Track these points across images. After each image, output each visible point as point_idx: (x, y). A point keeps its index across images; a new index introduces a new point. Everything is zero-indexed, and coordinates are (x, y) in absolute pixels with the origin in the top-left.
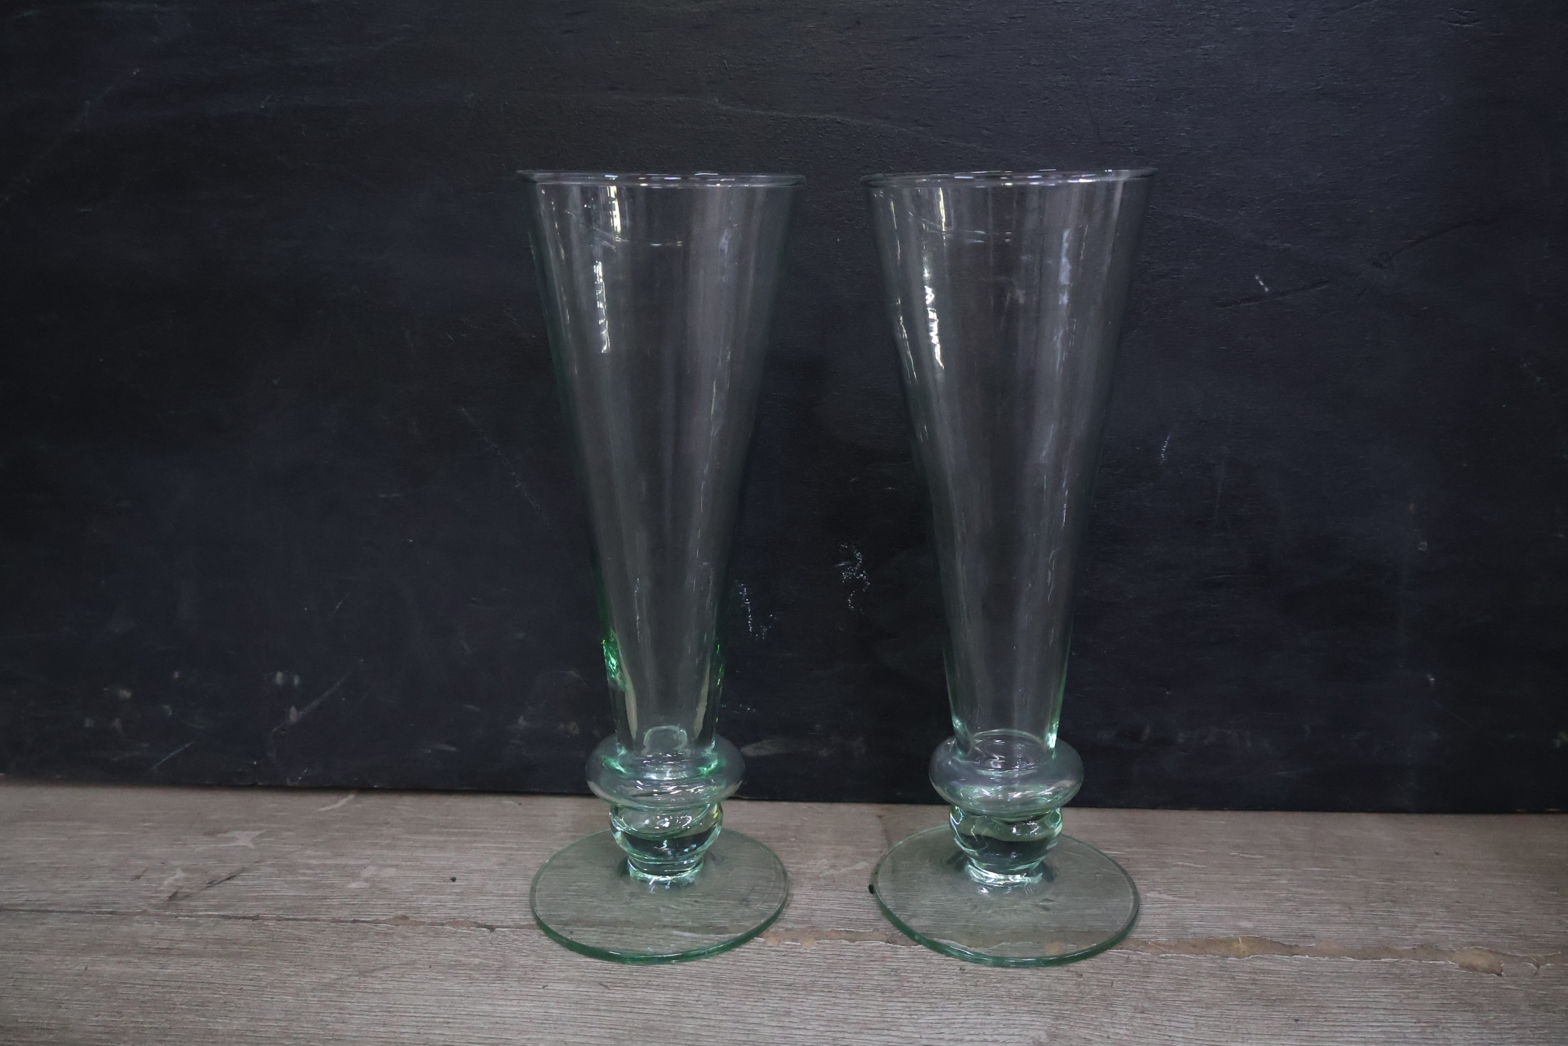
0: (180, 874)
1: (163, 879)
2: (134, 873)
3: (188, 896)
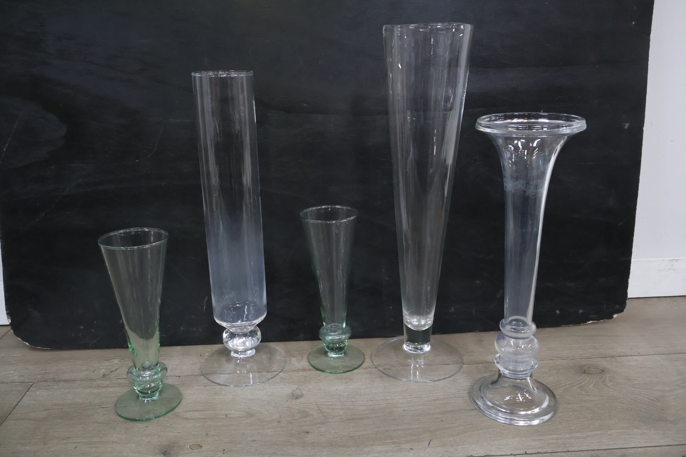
0: (103, 370)
1: (100, 372)
2: (93, 371)
3: (107, 375)
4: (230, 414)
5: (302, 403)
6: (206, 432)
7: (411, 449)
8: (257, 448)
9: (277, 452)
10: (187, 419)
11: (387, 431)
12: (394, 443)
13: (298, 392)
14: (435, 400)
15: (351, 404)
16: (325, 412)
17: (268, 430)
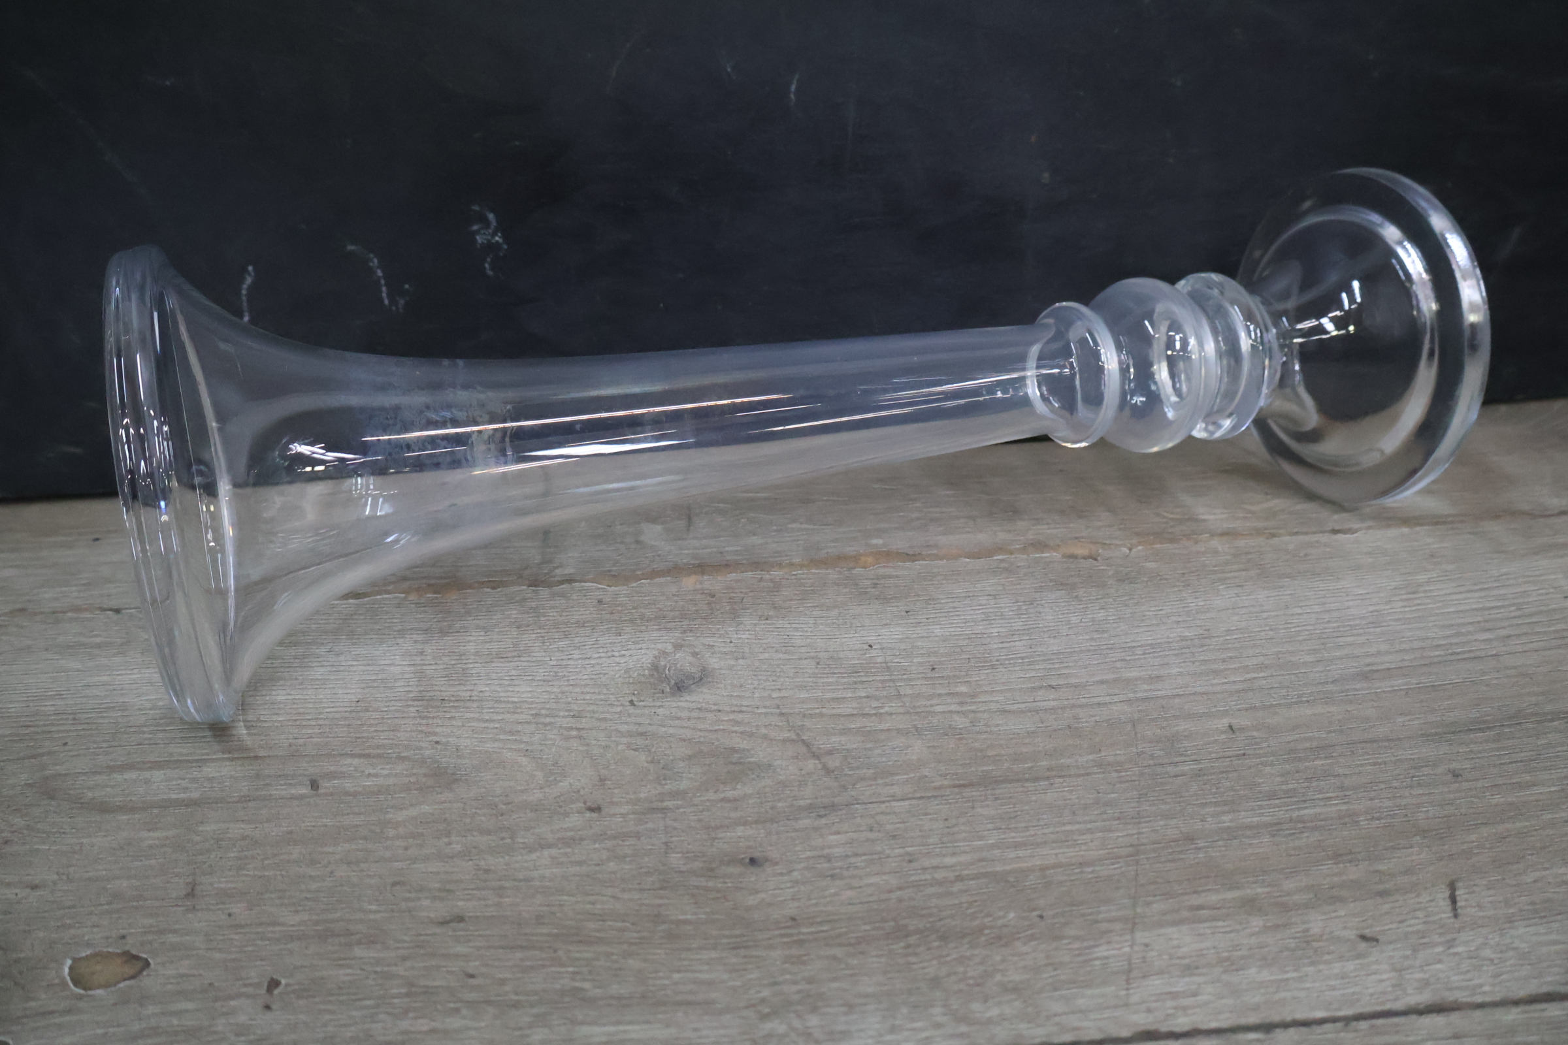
4: (332, 776)
5: (707, 710)
6: (190, 880)
7: (1364, 938)
8: (473, 966)
9: (586, 985)
10: (103, 808)
11: (1190, 838)
12: (1250, 905)
13: (684, 661)
14: (1365, 676)
15: (953, 708)
16: (830, 753)
17: (534, 856)
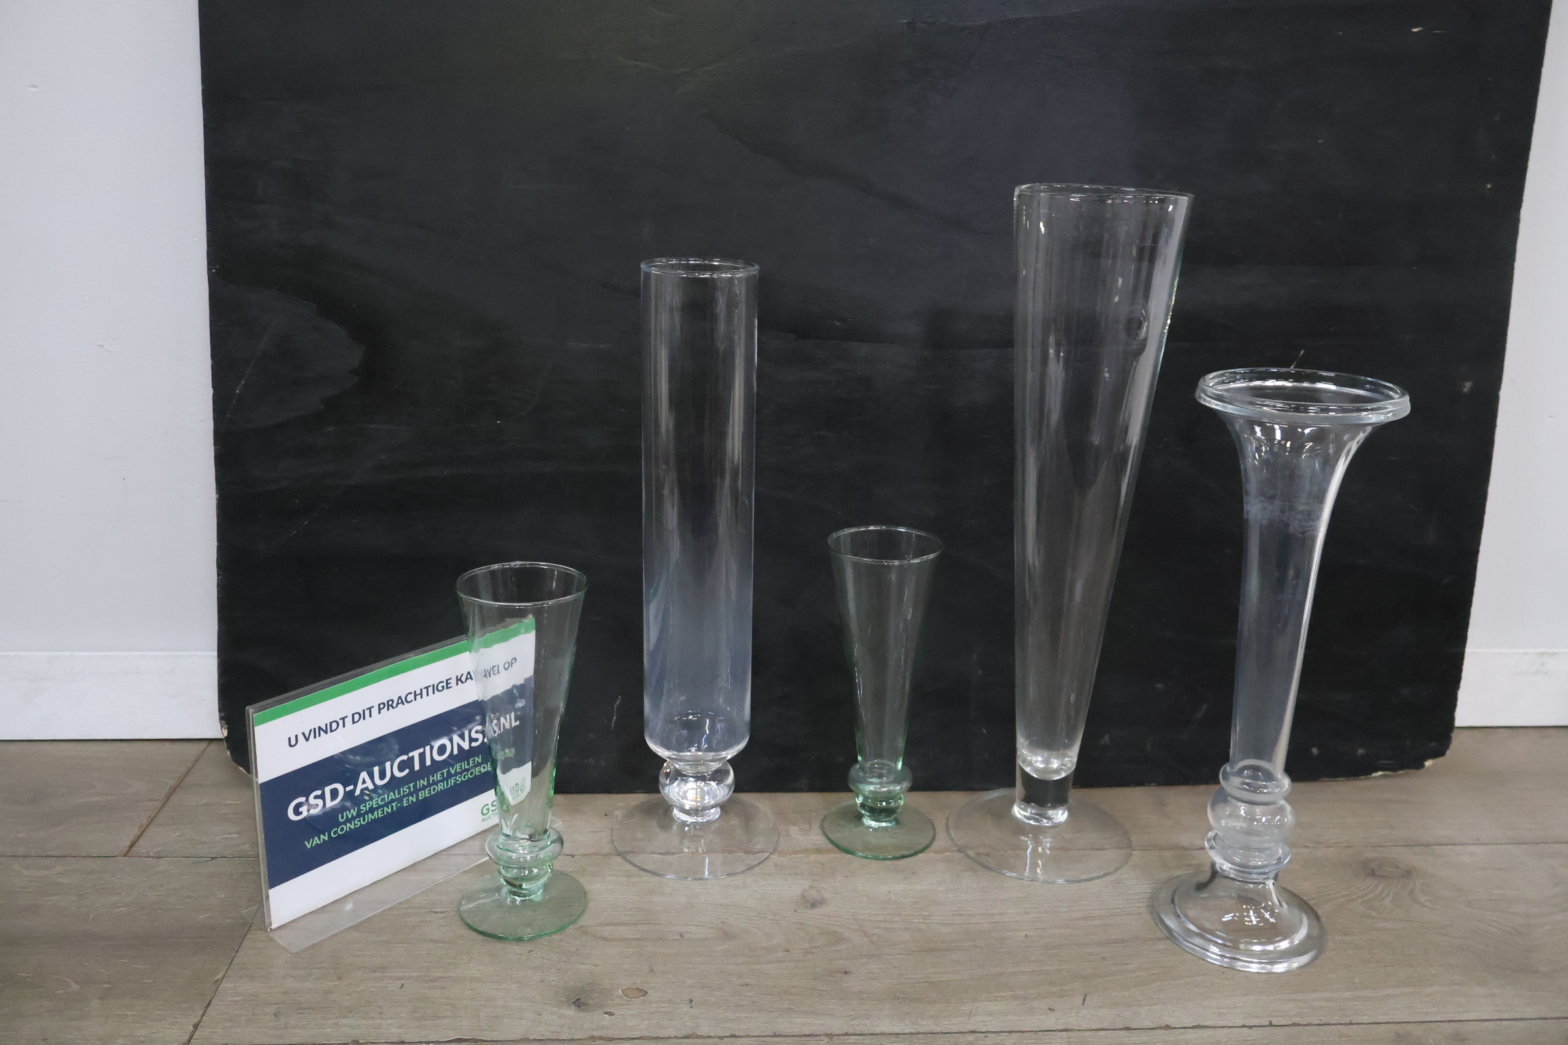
4: (688, 933)
5: (825, 915)
6: (649, 966)
7: (1050, 1009)
8: (754, 999)
9: (794, 1007)
10: (605, 939)
11: (1001, 974)
12: (1015, 997)
13: (813, 894)
14: (1085, 918)
15: (921, 921)
16: (873, 935)
17: (768, 966)
